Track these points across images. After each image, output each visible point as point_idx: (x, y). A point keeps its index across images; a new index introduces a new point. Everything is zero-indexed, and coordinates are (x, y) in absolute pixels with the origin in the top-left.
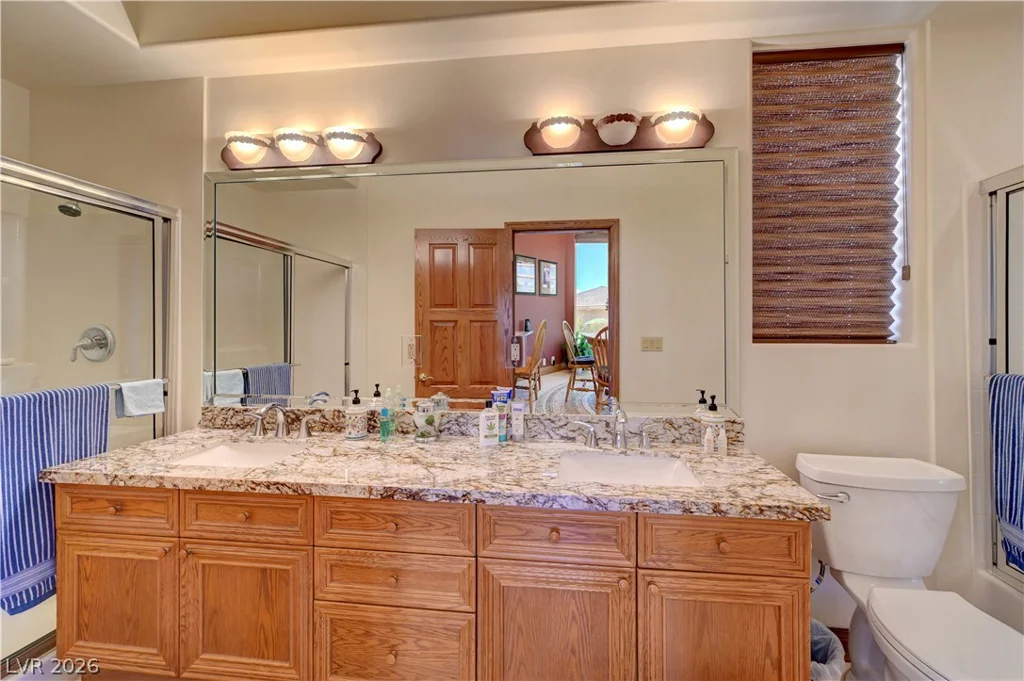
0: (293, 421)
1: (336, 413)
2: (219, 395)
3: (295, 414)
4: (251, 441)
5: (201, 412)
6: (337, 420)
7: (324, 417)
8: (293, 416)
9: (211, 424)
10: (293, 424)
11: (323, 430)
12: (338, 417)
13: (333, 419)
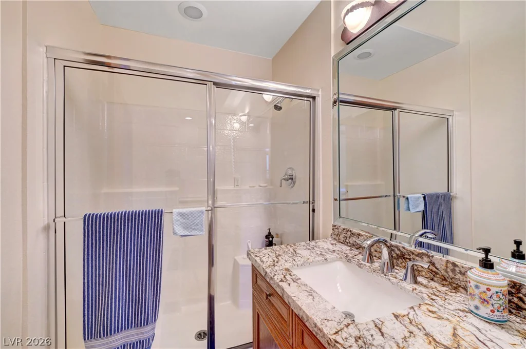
0: (398, 257)
1: (450, 265)
2: (342, 217)
3: (399, 250)
4: (360, 265)
5: (332, 228)
6: (451, 274)
7: (433, 264)
8: (398, 252)
9: (337, 238)
10: (398, 259)
11: (432, 279)
12: (453, 271)
13: (446, 272)
